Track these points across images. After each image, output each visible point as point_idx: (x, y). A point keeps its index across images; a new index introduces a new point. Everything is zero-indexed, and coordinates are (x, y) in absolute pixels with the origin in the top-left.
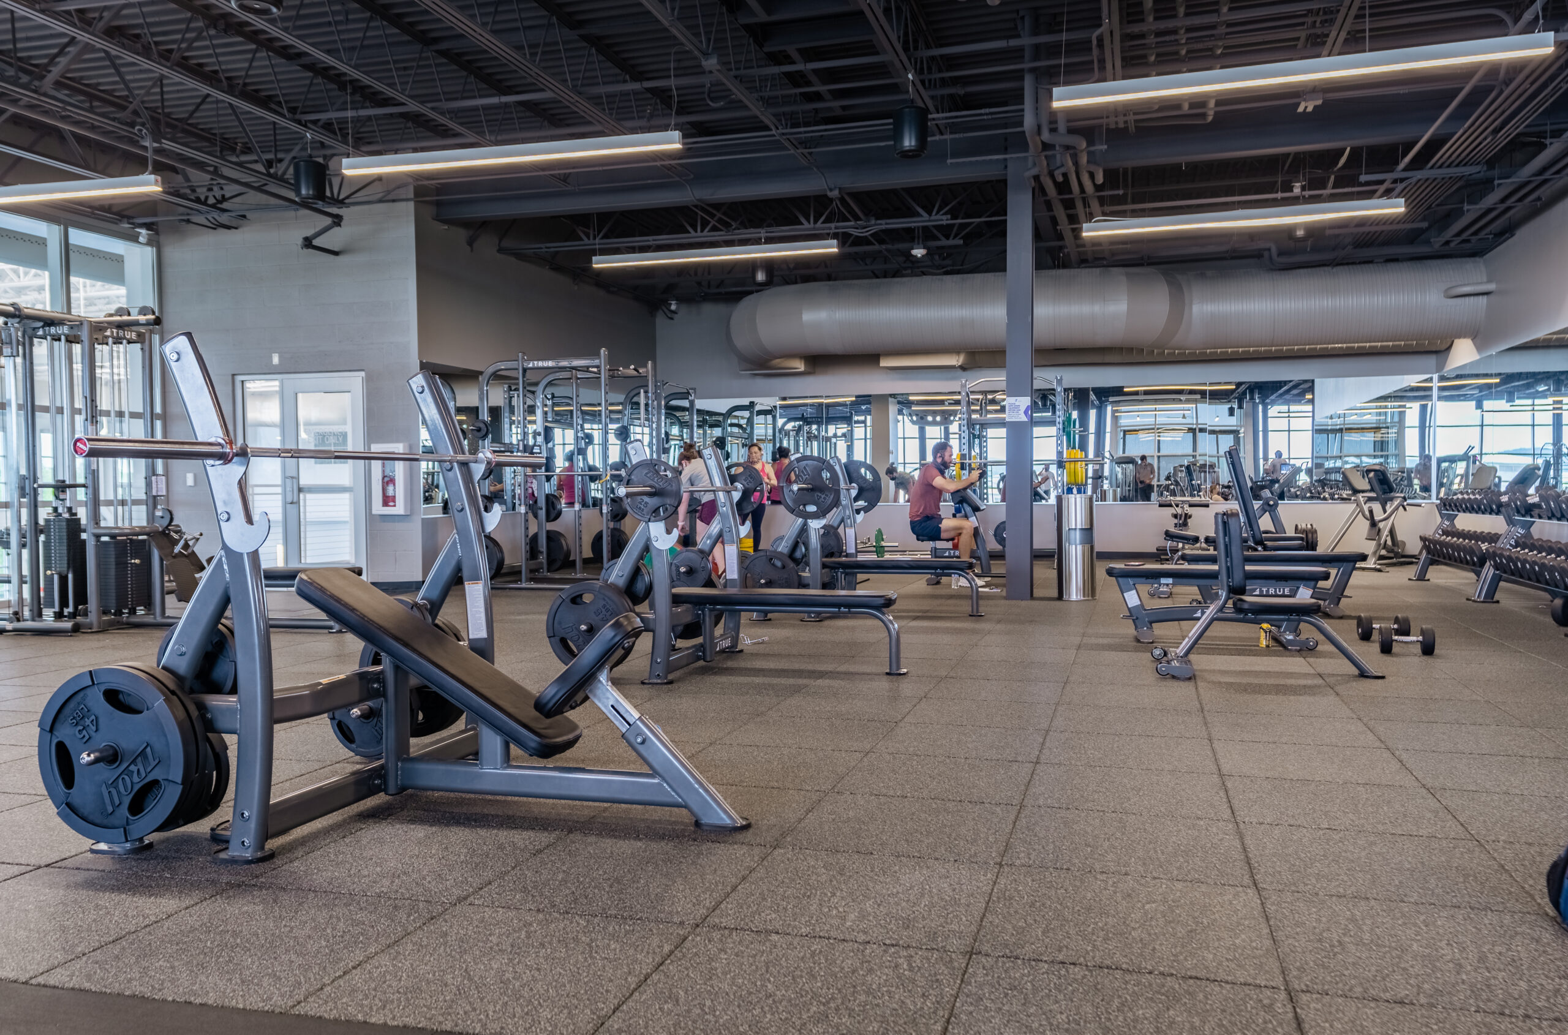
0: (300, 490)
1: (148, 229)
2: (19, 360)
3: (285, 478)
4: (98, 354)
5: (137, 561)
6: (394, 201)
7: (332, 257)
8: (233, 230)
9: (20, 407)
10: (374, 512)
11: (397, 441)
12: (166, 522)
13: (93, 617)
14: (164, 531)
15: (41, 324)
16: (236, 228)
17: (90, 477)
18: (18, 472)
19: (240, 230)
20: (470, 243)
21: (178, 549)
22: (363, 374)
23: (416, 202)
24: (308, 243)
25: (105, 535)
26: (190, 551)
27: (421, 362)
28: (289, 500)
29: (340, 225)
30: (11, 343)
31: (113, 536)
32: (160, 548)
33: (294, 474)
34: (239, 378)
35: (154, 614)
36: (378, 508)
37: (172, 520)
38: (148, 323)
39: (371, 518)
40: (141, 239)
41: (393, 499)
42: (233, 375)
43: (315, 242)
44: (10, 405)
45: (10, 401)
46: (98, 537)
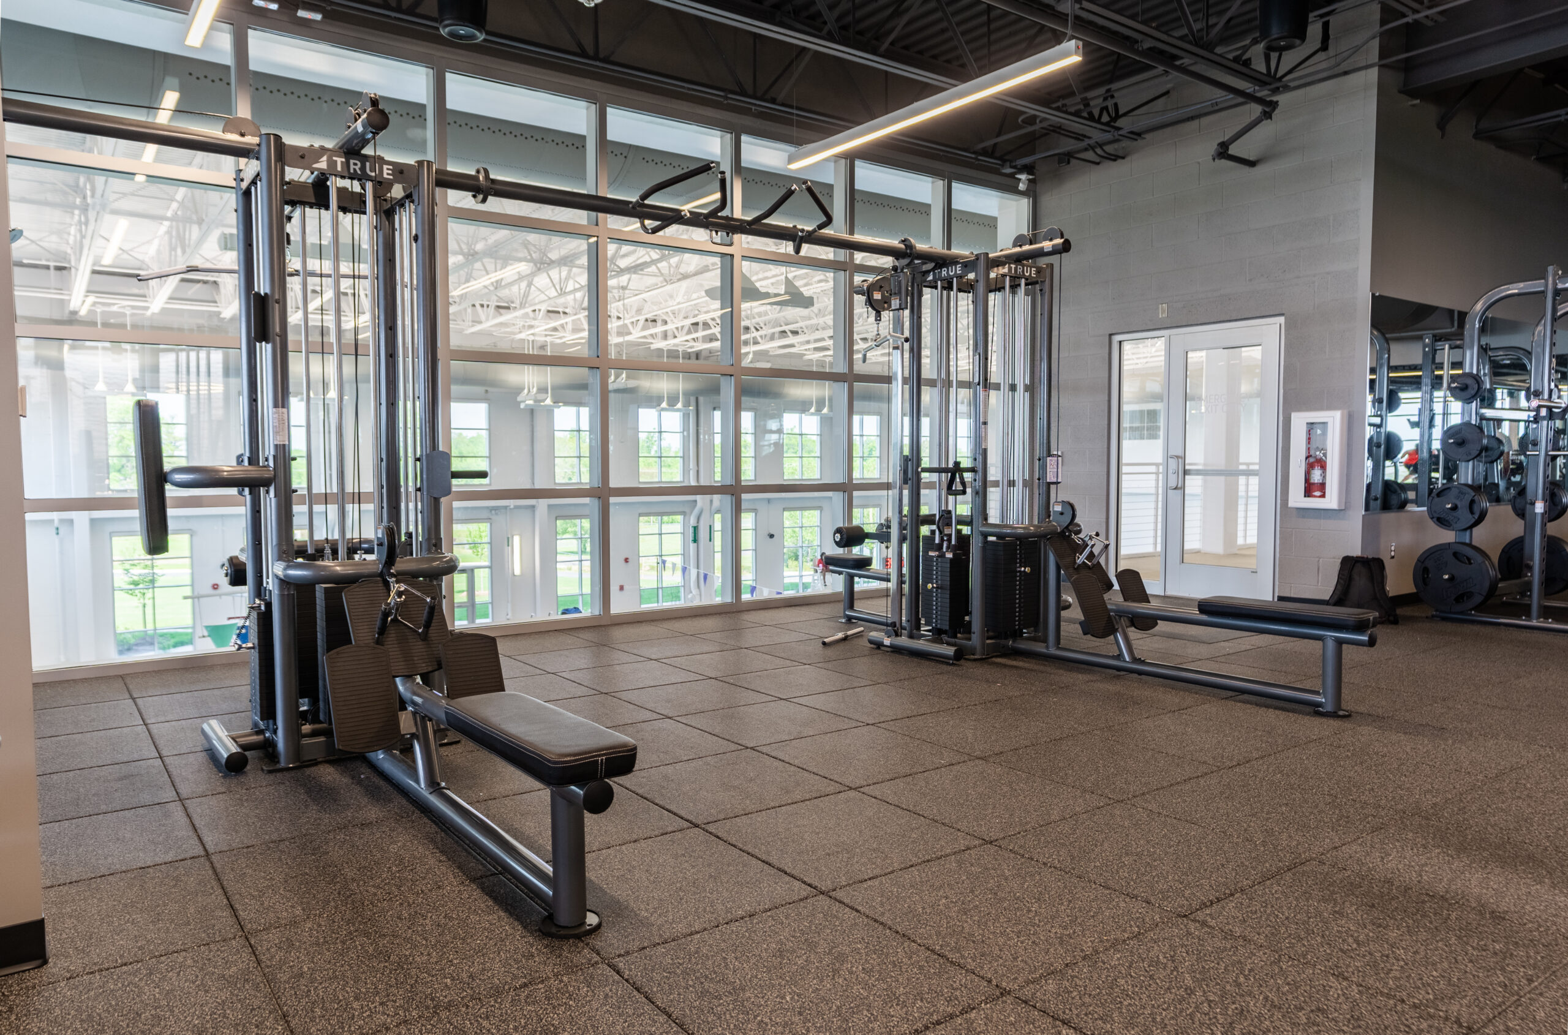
0: (1186, 472)
1: (1028, 174)
2: (907, 312)
3: (1168, 457)
4: (991, 303)
5: (1028, 570)
6: (1346, 73)
7: (1246, 169)
8: (1120, 161)
9: (905, 381)
10: (1292, 503)
11: (1329, 408)
12: (1067, 519)
13: (976, 639)
14: (1063, 532)
15: (932, 265)
16: (1123, 158)
17: (980, 458)
18: (902, 452)
19: (1128, 159)
20: (1442, 126)
21: (1081, 559)
22: (1281, 320)
23: (1381, 66)
24: (1223, 152)
25: (992, 535)
26: (1095, 561)
27: (1373, 295)
28: (1173, 483)
29: (1271, 118)
30: (900, 293)
31: (1000, 536)
32: (1058, 555)
33: (1180, 453)
34: (1117, 338)
35: (1045, 640)
36: (1297, 498)
37: (1074, 516)
38: (1055, 251)
39: (1285, 511)
40: (1022, 187)
41: (1322, 486)
42: (1111, 335)
43: (1233, 150)
44: (896, 379)
45: (896, 374)
46: (985, 535)
